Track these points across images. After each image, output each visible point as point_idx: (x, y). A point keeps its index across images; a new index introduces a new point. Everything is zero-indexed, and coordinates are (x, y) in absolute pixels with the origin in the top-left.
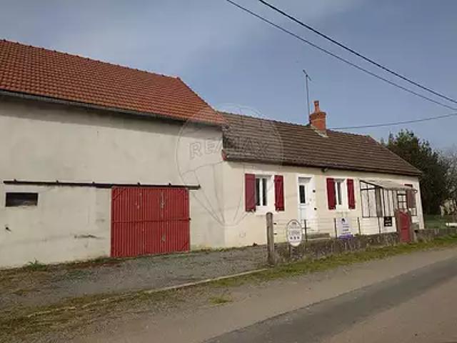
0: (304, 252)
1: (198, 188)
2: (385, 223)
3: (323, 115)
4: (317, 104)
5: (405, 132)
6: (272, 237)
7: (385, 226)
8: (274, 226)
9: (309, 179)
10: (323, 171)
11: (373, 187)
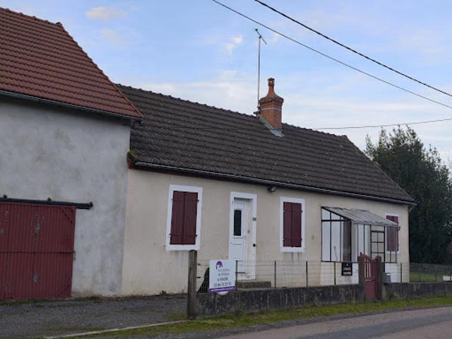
0: (233, 303)
1: (88, 206)
2: (343, 271)
3: (279, 102)
4: (271, 83)
5: (404, 129)
6: (195, 282)
7: (343, 274)
8: (198, 267)
9: (249, 200)
10: (269, 190)
11: (338, 218)
